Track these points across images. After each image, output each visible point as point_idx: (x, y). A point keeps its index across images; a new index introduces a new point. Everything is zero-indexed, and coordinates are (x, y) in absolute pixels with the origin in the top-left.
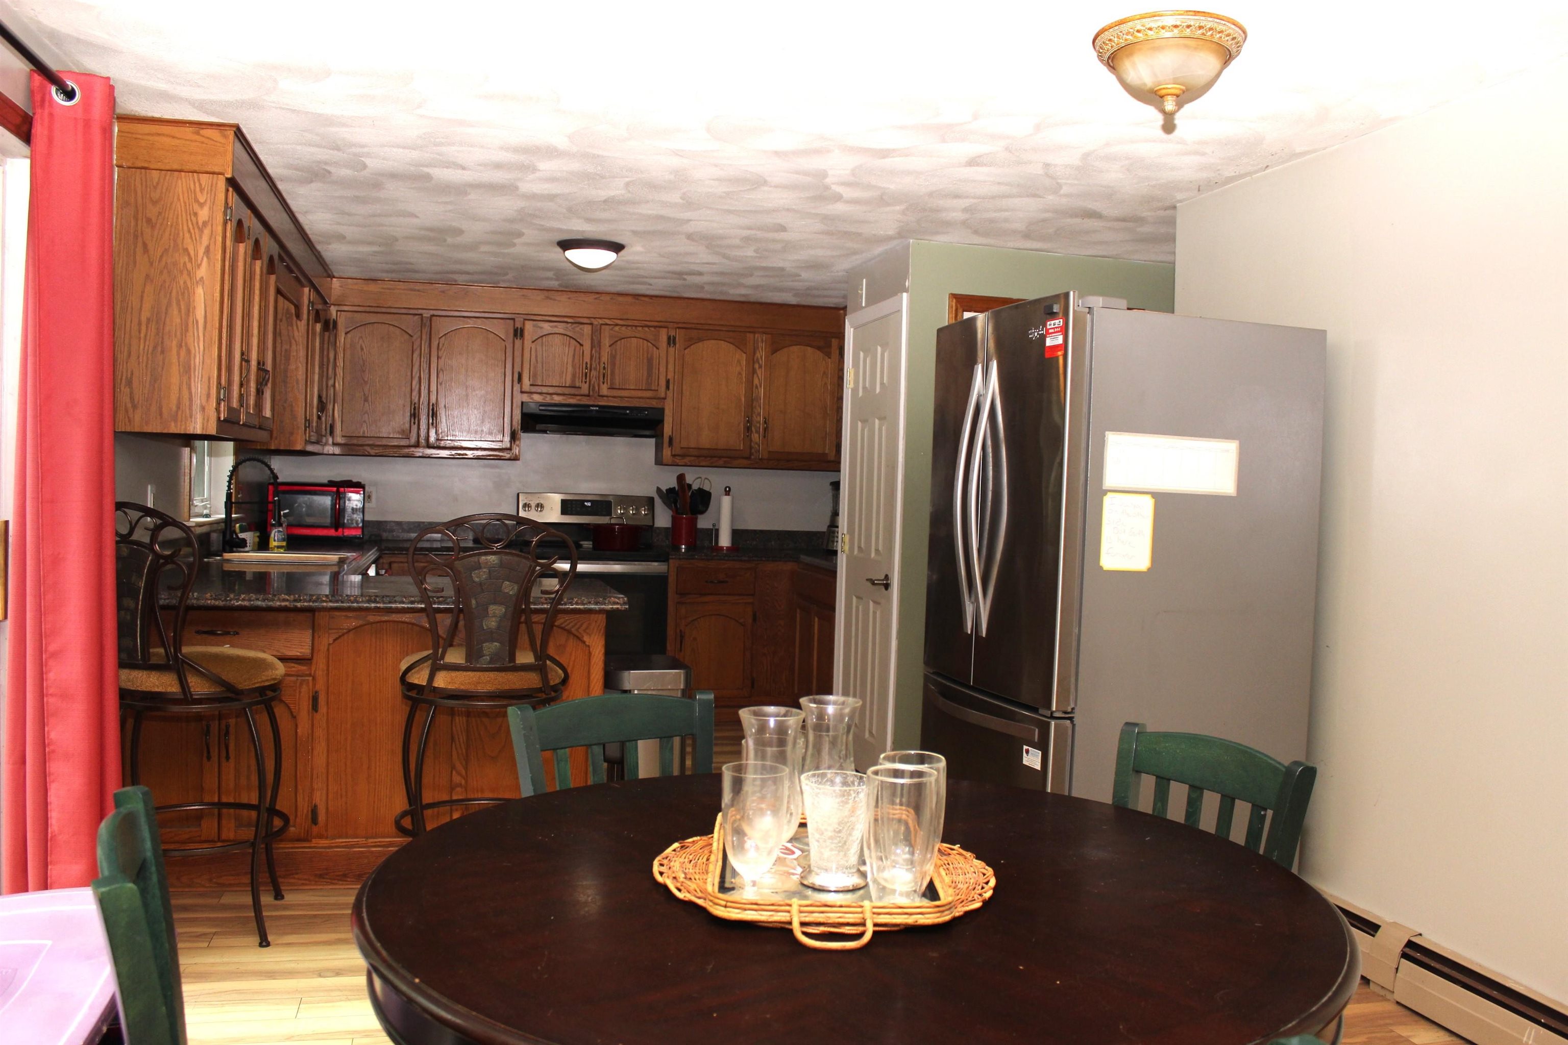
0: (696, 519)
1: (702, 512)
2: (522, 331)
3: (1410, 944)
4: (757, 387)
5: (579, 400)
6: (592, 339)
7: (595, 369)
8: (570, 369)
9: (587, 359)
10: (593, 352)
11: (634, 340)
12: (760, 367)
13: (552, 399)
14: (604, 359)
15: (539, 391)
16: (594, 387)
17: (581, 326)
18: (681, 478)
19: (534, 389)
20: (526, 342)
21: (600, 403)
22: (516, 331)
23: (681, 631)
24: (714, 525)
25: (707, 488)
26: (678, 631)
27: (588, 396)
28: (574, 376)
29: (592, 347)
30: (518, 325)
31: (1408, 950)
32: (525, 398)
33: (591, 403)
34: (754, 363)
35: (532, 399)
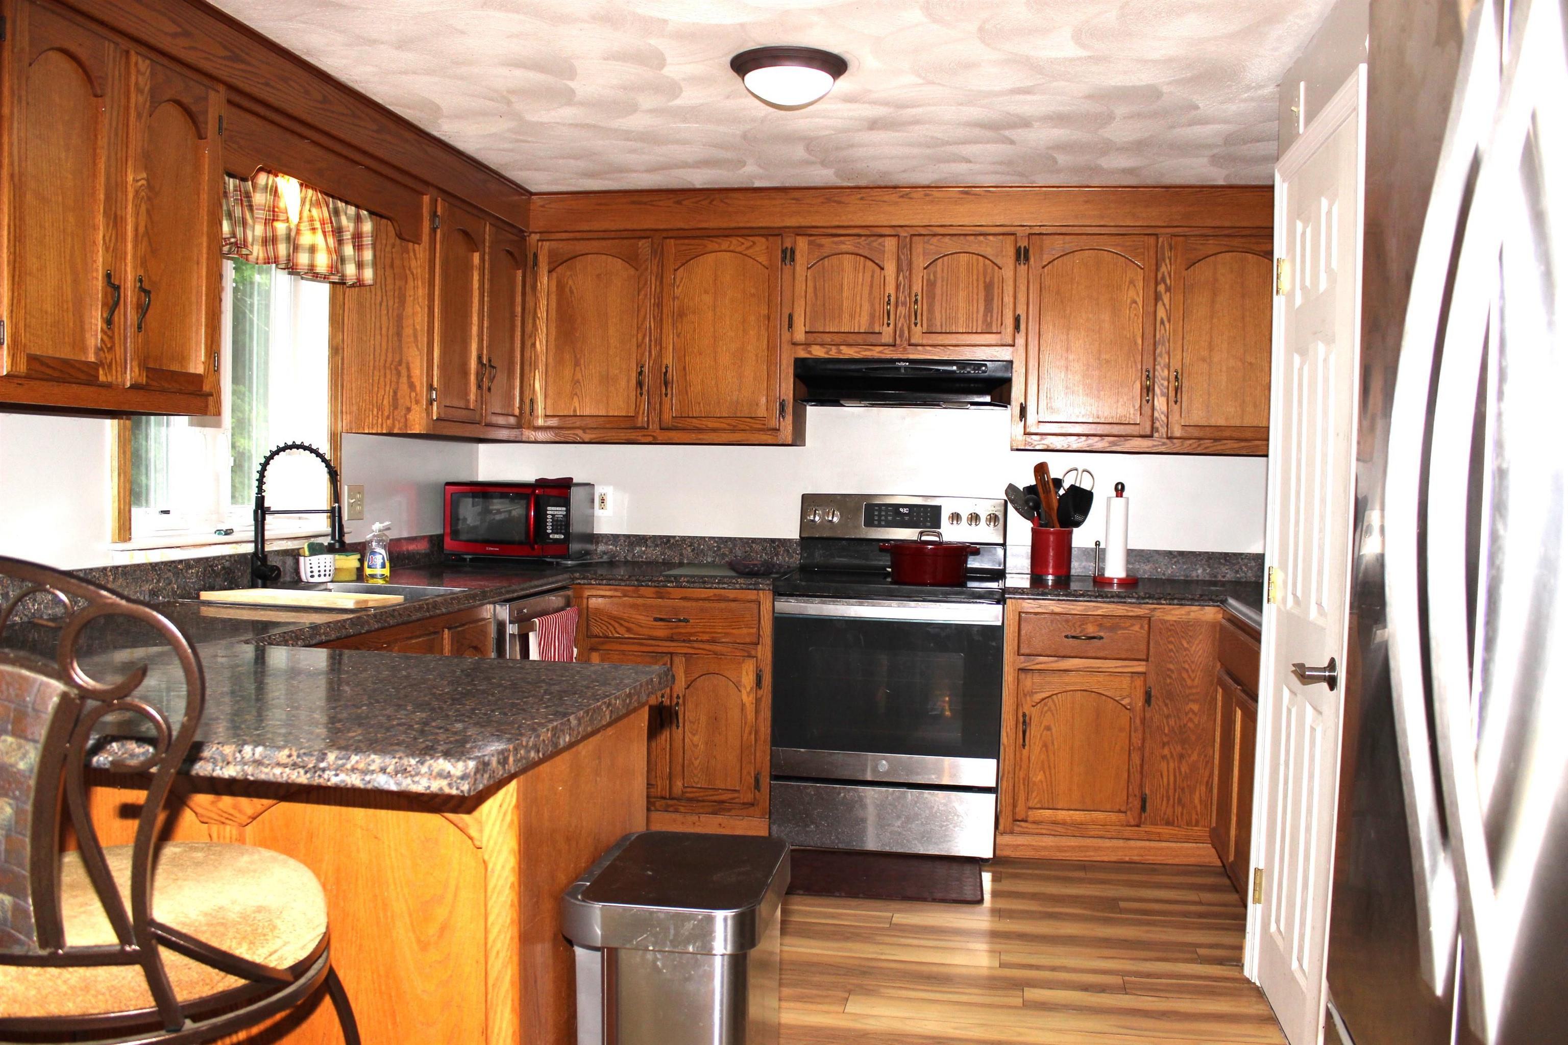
0: (1071, 533)
1: (1078, 524)
2: (793, 252)
4: (1162, 322)
5: (880, 352)
6: (898, 259)
7: (904, 304)
8: (866, 307)
9: (891, 289)
10: (901, 278)
11: (964, 258)
12: (1168, 289)
13: (839, 352)
14: (917, 288)
15: (819, 340)
16: (902, 331)
17: (881, 240)
18: (1041, 469)
19: (811, 337)
20: (798, 268)
21: (912, 357)
22: (784, 251)
23: (1024, 715)
24: (1097, 544)
25: (1086, 485)
26: (1020, 715)
27: (894, 346)
28: (872, 316)
29: (899, 270)
30: (788, 244)
32: (802, 354)
33: (895, 356)
34: (1157, 284)
35: (810, 352)
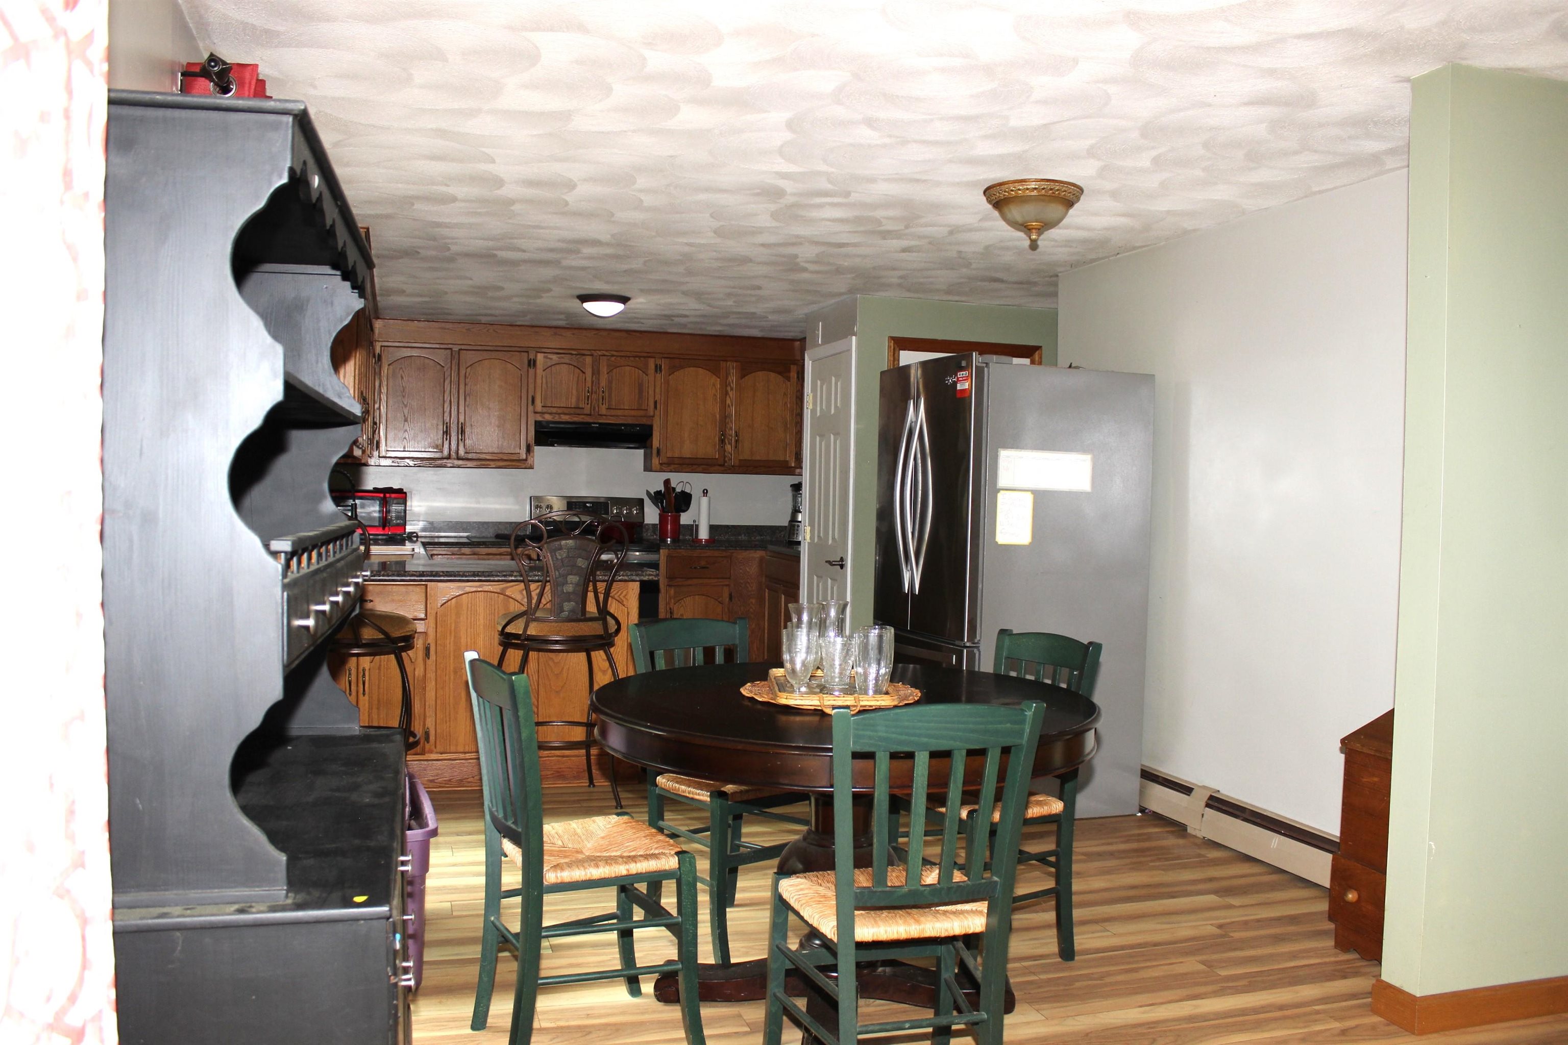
0: (680, 516)
1: (684, 511)
2: (535, 361)
3: (1211, 798)
4: (729, 406)
5: (583, 418)
6: (593, 367)
7: (596, 393)
8: (574, 392)
9: (589, 384)
10: (594, 379)
11: (628, 368)
12: (732, 389)
13: (560, 418)
14: (603, 383)
15: (549, 411)
16: (594, 408)
17: (584, 357)
18: (667, 482)
19: (545, 410)
20: (538, 371)
21: (600, 421)
22: (529, 361)
23: (670, 609)
24: (694, 521)
25: (688, 490)
26: (668, 609)
27: (590, 415)
28: (578, 399)
29: (593, 374)
30: (532, 357)
31: (1210, 802)
32: (539, 418)
33: (591, 421)
34: (726, 386)
35: (544, 418)
